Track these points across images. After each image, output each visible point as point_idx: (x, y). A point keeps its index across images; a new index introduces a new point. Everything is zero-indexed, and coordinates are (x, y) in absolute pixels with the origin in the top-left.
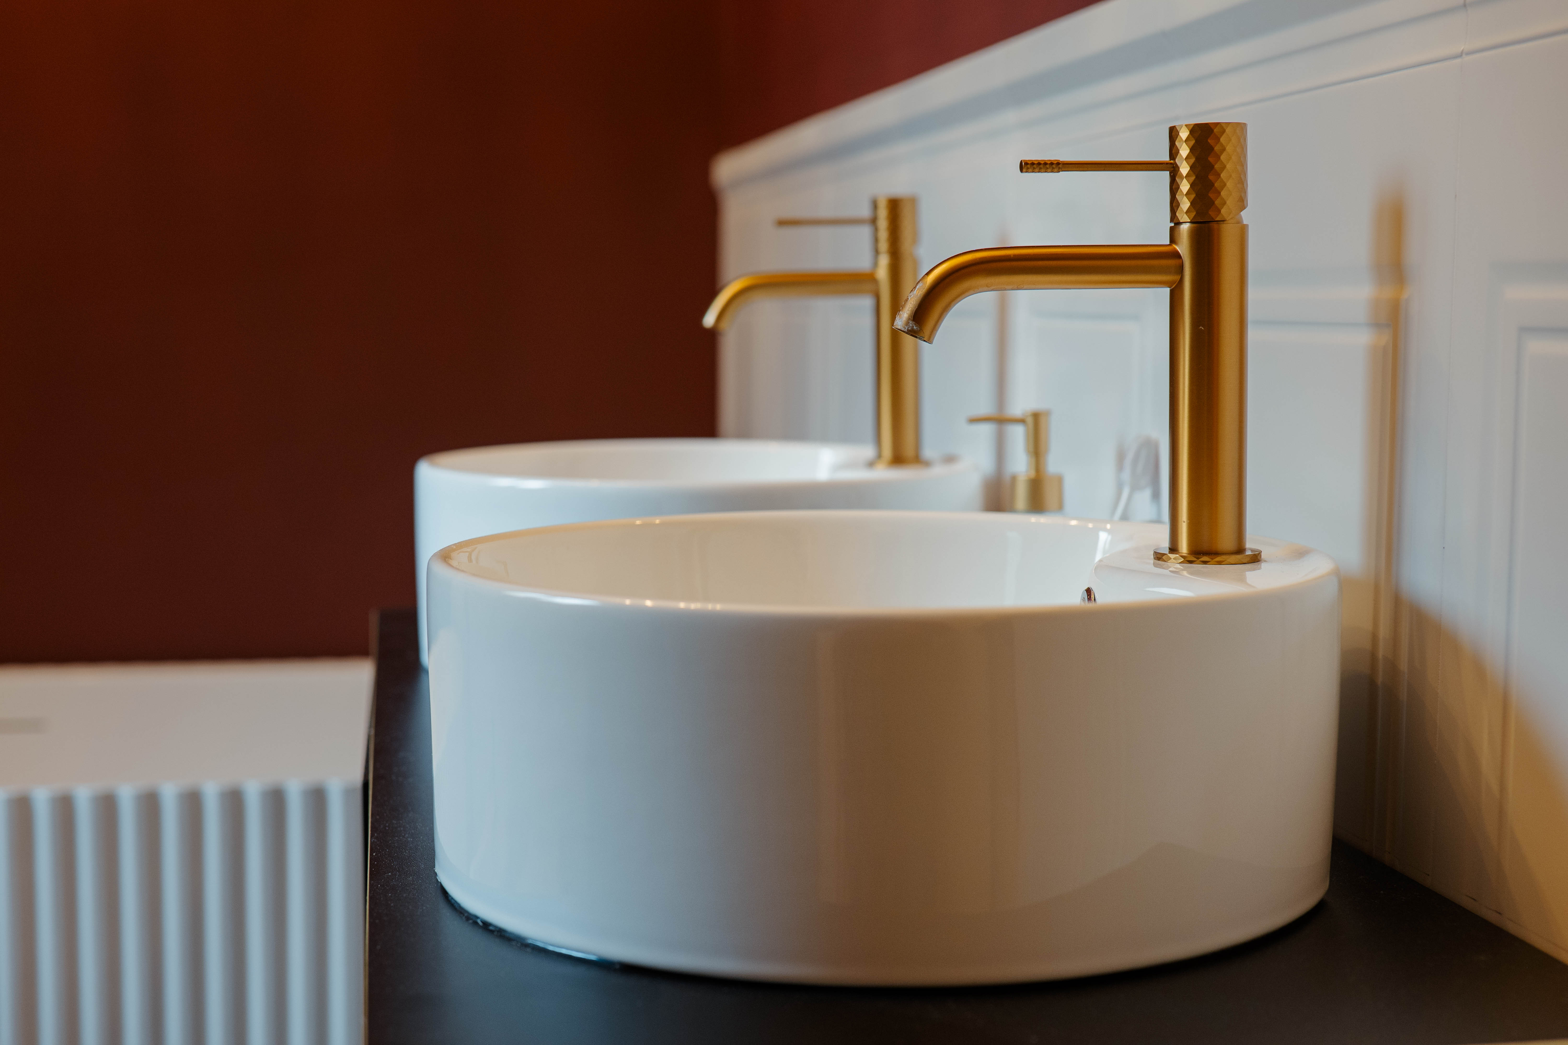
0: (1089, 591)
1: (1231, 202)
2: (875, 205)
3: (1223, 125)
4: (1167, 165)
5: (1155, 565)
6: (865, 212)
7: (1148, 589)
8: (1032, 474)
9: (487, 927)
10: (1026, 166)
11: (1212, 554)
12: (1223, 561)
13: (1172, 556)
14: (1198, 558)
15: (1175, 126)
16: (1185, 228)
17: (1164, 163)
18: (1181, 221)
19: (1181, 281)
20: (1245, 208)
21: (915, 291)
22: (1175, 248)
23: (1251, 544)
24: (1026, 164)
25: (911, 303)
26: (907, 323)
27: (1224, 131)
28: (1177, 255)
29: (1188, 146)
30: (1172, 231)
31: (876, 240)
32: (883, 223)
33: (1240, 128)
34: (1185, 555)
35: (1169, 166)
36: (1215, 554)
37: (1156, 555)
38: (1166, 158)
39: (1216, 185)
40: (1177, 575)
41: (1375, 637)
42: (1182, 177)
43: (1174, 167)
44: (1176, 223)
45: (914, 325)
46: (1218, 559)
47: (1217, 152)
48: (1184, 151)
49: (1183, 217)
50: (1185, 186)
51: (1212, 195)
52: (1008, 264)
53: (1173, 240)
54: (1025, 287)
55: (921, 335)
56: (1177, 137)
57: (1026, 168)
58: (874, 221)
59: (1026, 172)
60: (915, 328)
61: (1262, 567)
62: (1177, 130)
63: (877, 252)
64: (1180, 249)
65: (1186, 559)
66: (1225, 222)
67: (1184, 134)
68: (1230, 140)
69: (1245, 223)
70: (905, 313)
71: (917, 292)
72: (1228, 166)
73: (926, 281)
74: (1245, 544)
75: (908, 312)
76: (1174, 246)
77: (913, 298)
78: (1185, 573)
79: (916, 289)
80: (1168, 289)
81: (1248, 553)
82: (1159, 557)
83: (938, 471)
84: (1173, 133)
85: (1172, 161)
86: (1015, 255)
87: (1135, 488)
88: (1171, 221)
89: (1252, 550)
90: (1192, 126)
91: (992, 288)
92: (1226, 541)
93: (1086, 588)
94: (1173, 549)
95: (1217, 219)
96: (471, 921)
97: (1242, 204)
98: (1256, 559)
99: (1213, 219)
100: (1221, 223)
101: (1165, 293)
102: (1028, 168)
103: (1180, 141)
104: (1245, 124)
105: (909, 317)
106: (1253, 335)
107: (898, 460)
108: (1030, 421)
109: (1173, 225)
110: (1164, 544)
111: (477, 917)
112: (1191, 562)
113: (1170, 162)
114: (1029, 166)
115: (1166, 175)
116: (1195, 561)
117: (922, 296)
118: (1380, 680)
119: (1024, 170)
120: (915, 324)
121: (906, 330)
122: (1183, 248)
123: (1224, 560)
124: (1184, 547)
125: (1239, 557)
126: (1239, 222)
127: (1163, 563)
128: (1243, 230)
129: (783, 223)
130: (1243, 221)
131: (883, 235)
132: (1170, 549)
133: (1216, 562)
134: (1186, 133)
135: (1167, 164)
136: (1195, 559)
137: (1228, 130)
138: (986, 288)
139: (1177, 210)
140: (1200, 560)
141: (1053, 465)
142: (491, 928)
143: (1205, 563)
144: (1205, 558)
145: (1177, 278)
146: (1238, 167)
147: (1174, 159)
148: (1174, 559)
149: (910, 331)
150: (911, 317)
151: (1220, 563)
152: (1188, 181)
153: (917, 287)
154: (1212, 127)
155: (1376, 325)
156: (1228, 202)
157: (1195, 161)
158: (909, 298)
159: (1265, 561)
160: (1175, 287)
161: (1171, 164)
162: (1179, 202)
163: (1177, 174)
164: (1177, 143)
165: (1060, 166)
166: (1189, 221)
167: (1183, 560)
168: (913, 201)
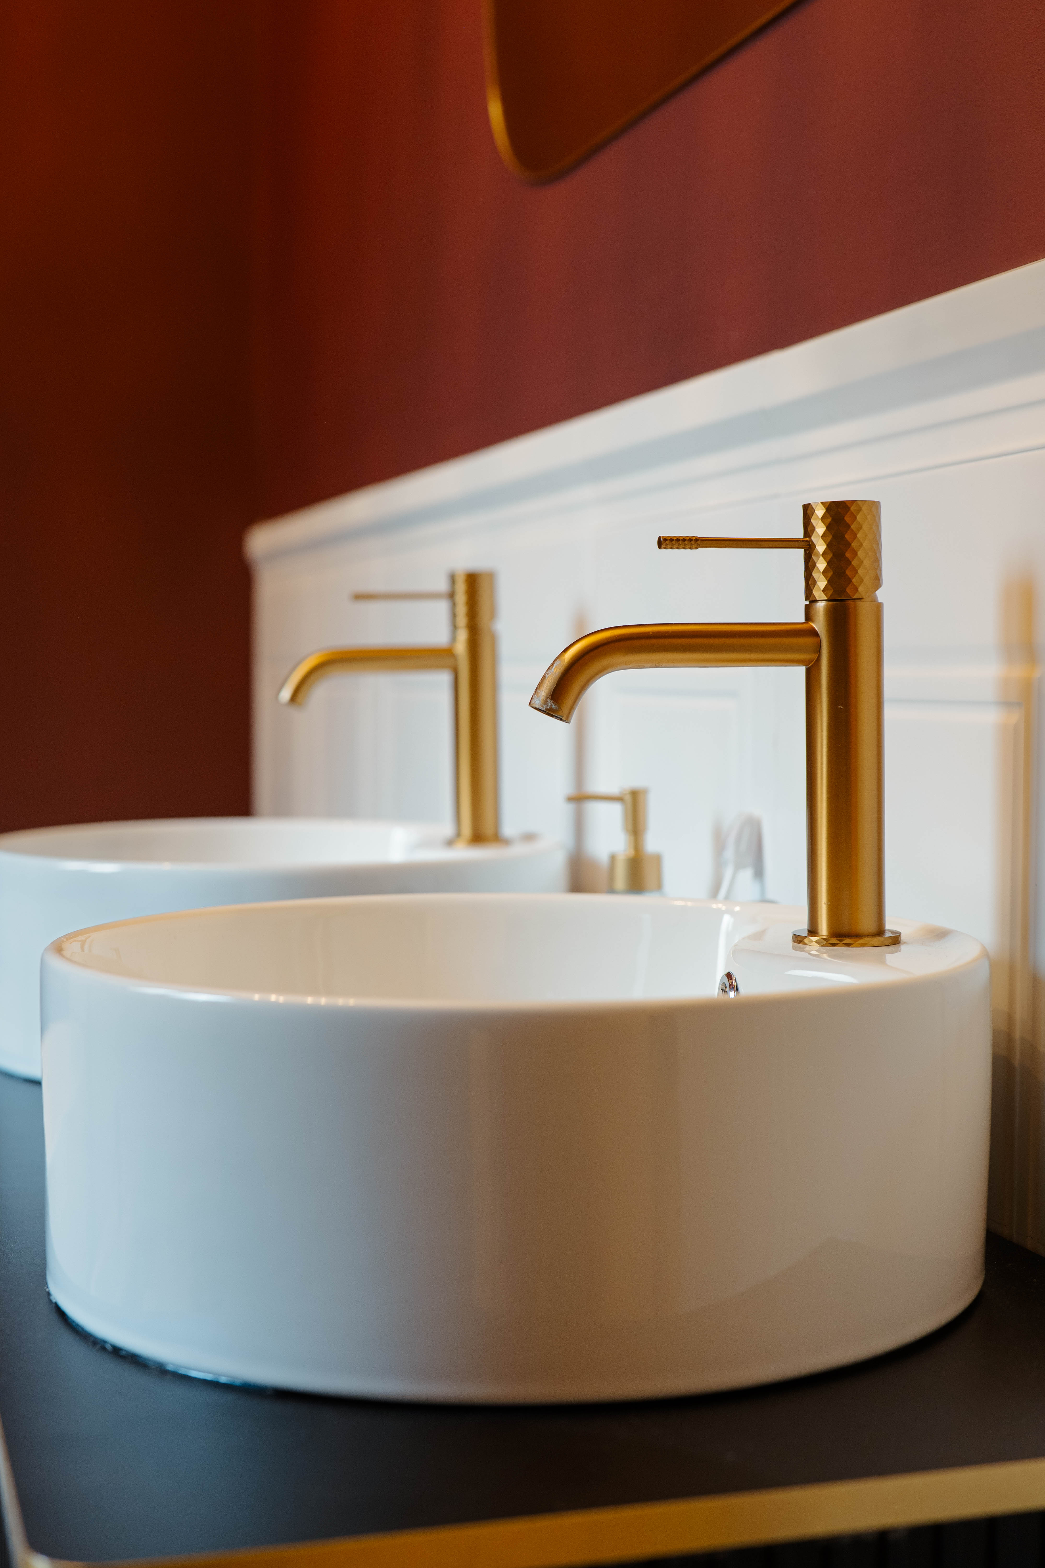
0: (729, 976)
1: (868, 580)
2: (453, 579)
3: (859, 503)
4: (803, 543)
5: (794, 948)
6: (443, 586)
7: (786, 973)
8: (631, 852)
9: (117, 1353)
10: (664, 542)
11: (854, 936)
12: (867, 944)
13: (814, 939)
14: (841, 941)
15: (810, 504)
16: (821, 606)
17: (800, 540)
18: (818, 599)
19: (819, 660)
20: (881, 587)
21: (553, 669)
22: (812, 626)
23: (890, 925)
24: (665, 539)
25: (549, 681)
26: (545, 702)
27: (859, 510)
28: (814, 633)
29: (824, 523)
30: (808, 609)
31: (454, 615)
32: (461, 598)
33: (874, 506)
34: (825, 937)
35: (804, 543)
36: (856, 936)
37: (796, 938)
38: (799, 534)
39: (853, 563)
40: (818, 959)
41: (1010, 1019)
42: (817, 554)
43: (809, 545)
44: (811, 599)
45: (552, 704)
46: (862, 941)
47: (854, 530)
48: (820, 529)
49: (818, 593)
50: (821, 565)
51: (848, 573)
52: (647, 641)
53: (809, 616)
54: (664, 665)
55: (560, 714)
56: (813, 515)
57: (665, 544)
58: (451, 596)
59: (665, 548)
60: (553, 706)
61: (902, 950)
62: (813, 508)
63: (454, 627)
64: (816, 626)
65: (829, 942)
66: (862, 600)
67: (820, 512)
68: (866, 518)
69: (879, 601)
70: (543, 692)
71: (556, 669)
72: (865, 544)
73: (564, 658)
74: (885, 926)
75: (546, 690)
76: (811, 624)
77: (551, 675)
78: (825, 956)
79: (554, 667)
80: (804, 668)
81: (888, 935)
82: (798, 939)
83: (517, 850)
84: (808, 510)
85: (807, 539)
86: (653, 633)
87: (738, 867)
88: (807, 598)
89: (892, 932)
90: (828, 505)
91: (630, 666)
92: (866, 924)
93: (726, 972)
94: (813, 931)
95: (854, 598)
96: (98, 1347)
97: (877, 582)
98: (896, 940)
99: (851, 597)
100: (857, 601)
101: (801, 671)
102: (667, 545)
103: (816, 519)
104: (879, 502)
105: (547, 695)
106: (890, 714)
107: (478, 838)
108: (628, 798)
109: (808, 602)
110: (803, 926)
111: (105, 1342)
112: (834, 945)
113: (805, 539)
114: (667, 542)
115: (801, 552)
116: (838, 944)
117: (560, 675)
118: (1017, 1062)
119: (663, 546)
120: (554, 703)
121: (544, 709)
122: (820, 625)
123: (867, 942)
124: (824, 929)
125: (880, 939)
126: (874, 600)
127: (805, 946)
128: (878, 609)
129: (360, 597)
130: (878, 600)
131: (462, 609)
132: (809, 931)
133: (859, 944)
134: (822, 511)
135: (803, 541)
136: (838, 942)
137: (864, 509)
138: (626, 666)
139: (814, 587)
140: (843, 942)
141: (652, 844)
142: (123, 1353)
143: (848, 945)
144: (848, 941)
145: (816, 656)
146: (874, 545)
147: (810, 537)
148: (816, 942)
149: (549, 710)
150: (550, 696)
151: (863, 946)
152: (825, 559)
153: (555, 665)
154: (848, 505)
155: (1006, 704)
156: (865, 580)
157: (832, 538)
158: (547, 676)
159: (905, 943)
160: (812, 665)
161: (807, 541)
162: (816, 579)
163: (813, 552)
164: (812, 521)
165: (699, 542)
166: (826, 599)
167: (825, 942)
168: (491, 576)
